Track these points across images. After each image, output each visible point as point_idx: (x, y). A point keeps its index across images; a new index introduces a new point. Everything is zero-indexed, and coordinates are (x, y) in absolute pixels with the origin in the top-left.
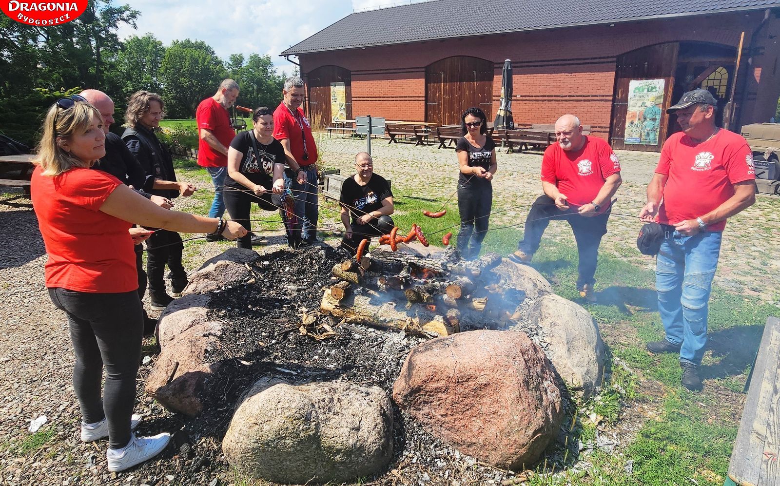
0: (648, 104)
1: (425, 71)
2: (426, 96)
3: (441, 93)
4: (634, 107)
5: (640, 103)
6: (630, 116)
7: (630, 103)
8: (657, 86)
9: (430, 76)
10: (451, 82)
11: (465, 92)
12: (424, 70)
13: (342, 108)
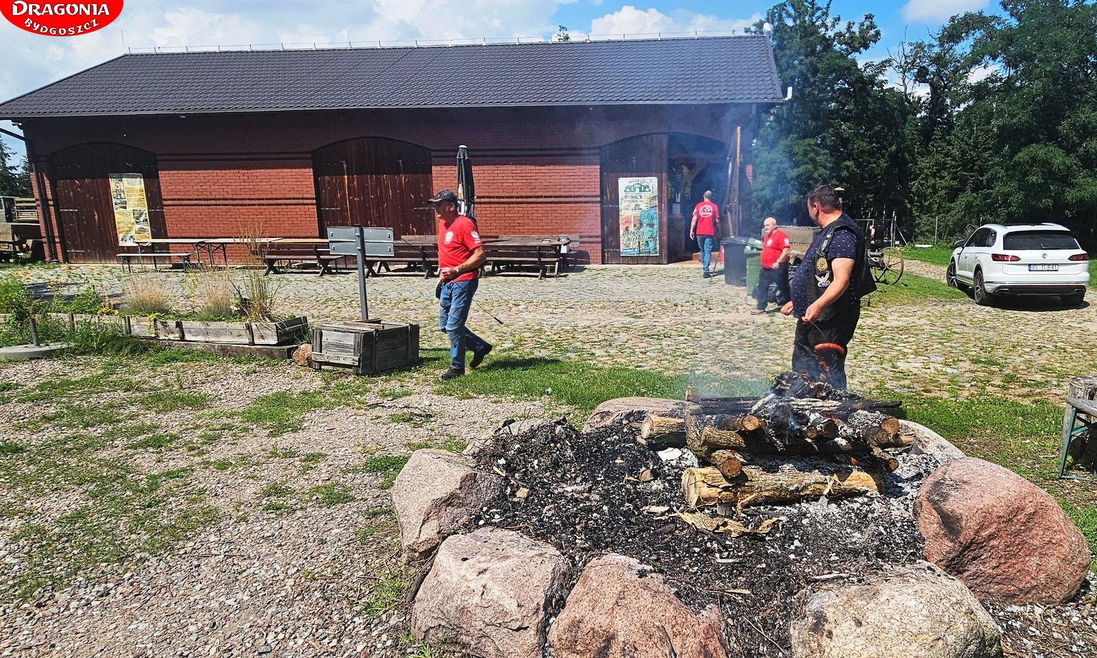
0: (643, 206)
1: (312, 158)
2: (318, 197)
3: (345, 194)
4: (627, 210)
5: (633, 205)
6: (624, 221)
7: (622, 205)
8: (650, 186)
9: (323, 167)
10: (362, 174)
11: (387, 192)
12: (310, 156)
13: (142, 219)
